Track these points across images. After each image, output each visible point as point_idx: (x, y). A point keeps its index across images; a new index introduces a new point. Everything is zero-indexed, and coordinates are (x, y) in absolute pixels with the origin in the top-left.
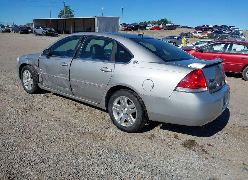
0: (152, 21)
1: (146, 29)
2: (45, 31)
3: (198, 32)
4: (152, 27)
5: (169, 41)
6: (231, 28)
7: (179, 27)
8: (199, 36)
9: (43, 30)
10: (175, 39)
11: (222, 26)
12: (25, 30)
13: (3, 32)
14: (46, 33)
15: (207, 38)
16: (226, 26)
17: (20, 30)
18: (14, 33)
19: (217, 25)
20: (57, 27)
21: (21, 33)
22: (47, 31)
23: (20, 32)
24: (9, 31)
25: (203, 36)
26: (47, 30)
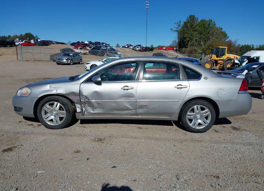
0: (19, 35)
1: (15, 45)
3: (79, 48)
4: (22, 42)
5: (67, 58)
6: (104, 45)
7: (53, 43)
8: (81, 52)
10: (71, 56)
11: (96, 42)
15: (89, 54)
16: (99, 43)
19: (91, 42)
25: (85, 51)
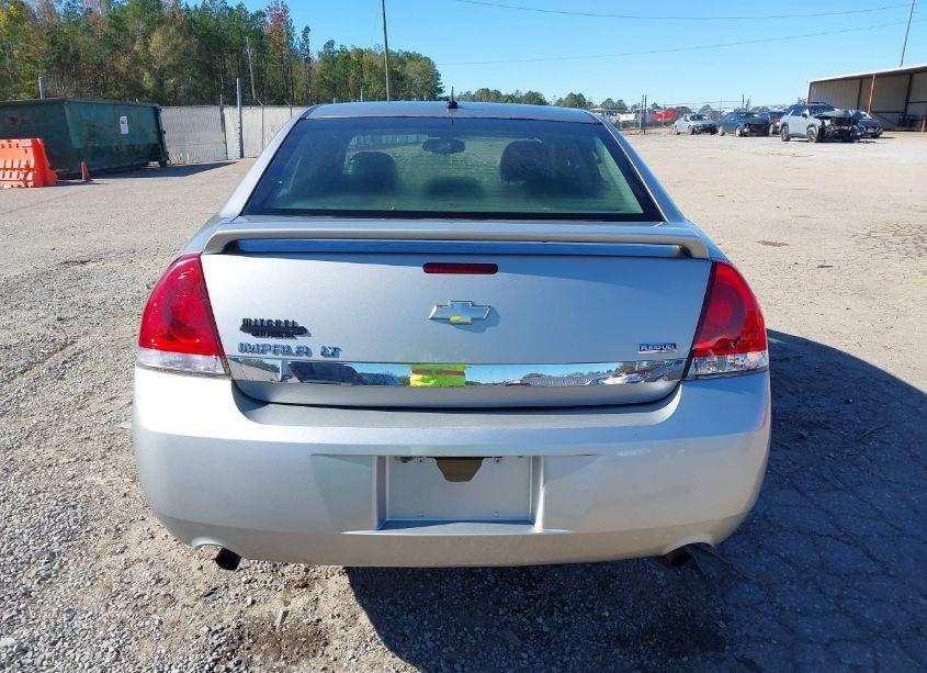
2: (818, 123)
9: (812, 120)
12: (758, 125)
13: (693, 132)
14: (822, 130)
17: (742, 125)
18: (723, 134)
20: (907, 103)
21: (743, 135)
22: (827, 122)
23: (738, 132)
24: (712, 130)
26: (827, 118)
